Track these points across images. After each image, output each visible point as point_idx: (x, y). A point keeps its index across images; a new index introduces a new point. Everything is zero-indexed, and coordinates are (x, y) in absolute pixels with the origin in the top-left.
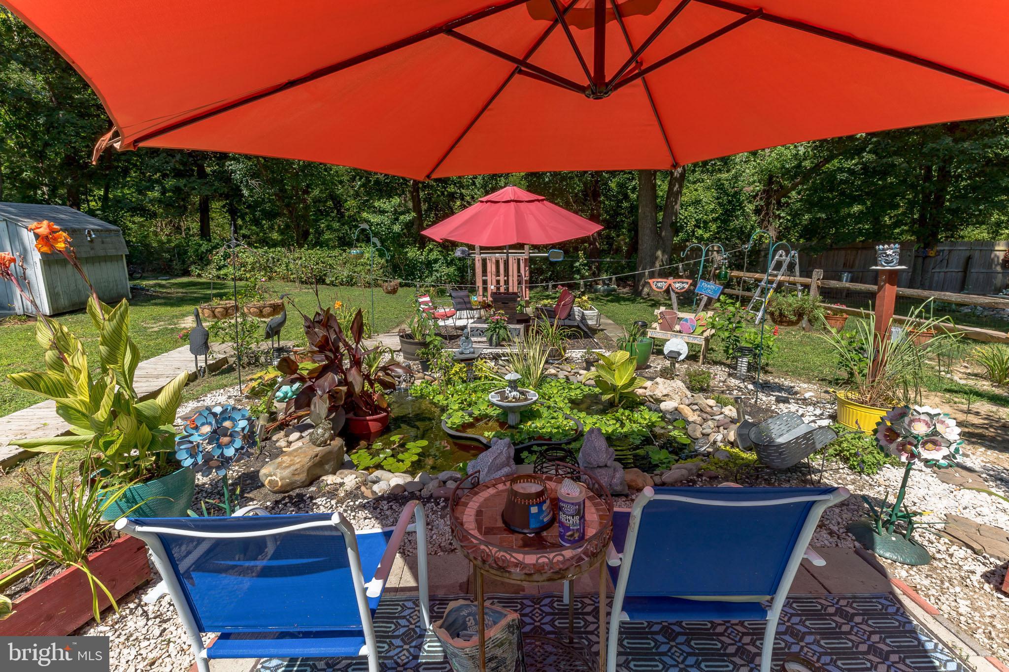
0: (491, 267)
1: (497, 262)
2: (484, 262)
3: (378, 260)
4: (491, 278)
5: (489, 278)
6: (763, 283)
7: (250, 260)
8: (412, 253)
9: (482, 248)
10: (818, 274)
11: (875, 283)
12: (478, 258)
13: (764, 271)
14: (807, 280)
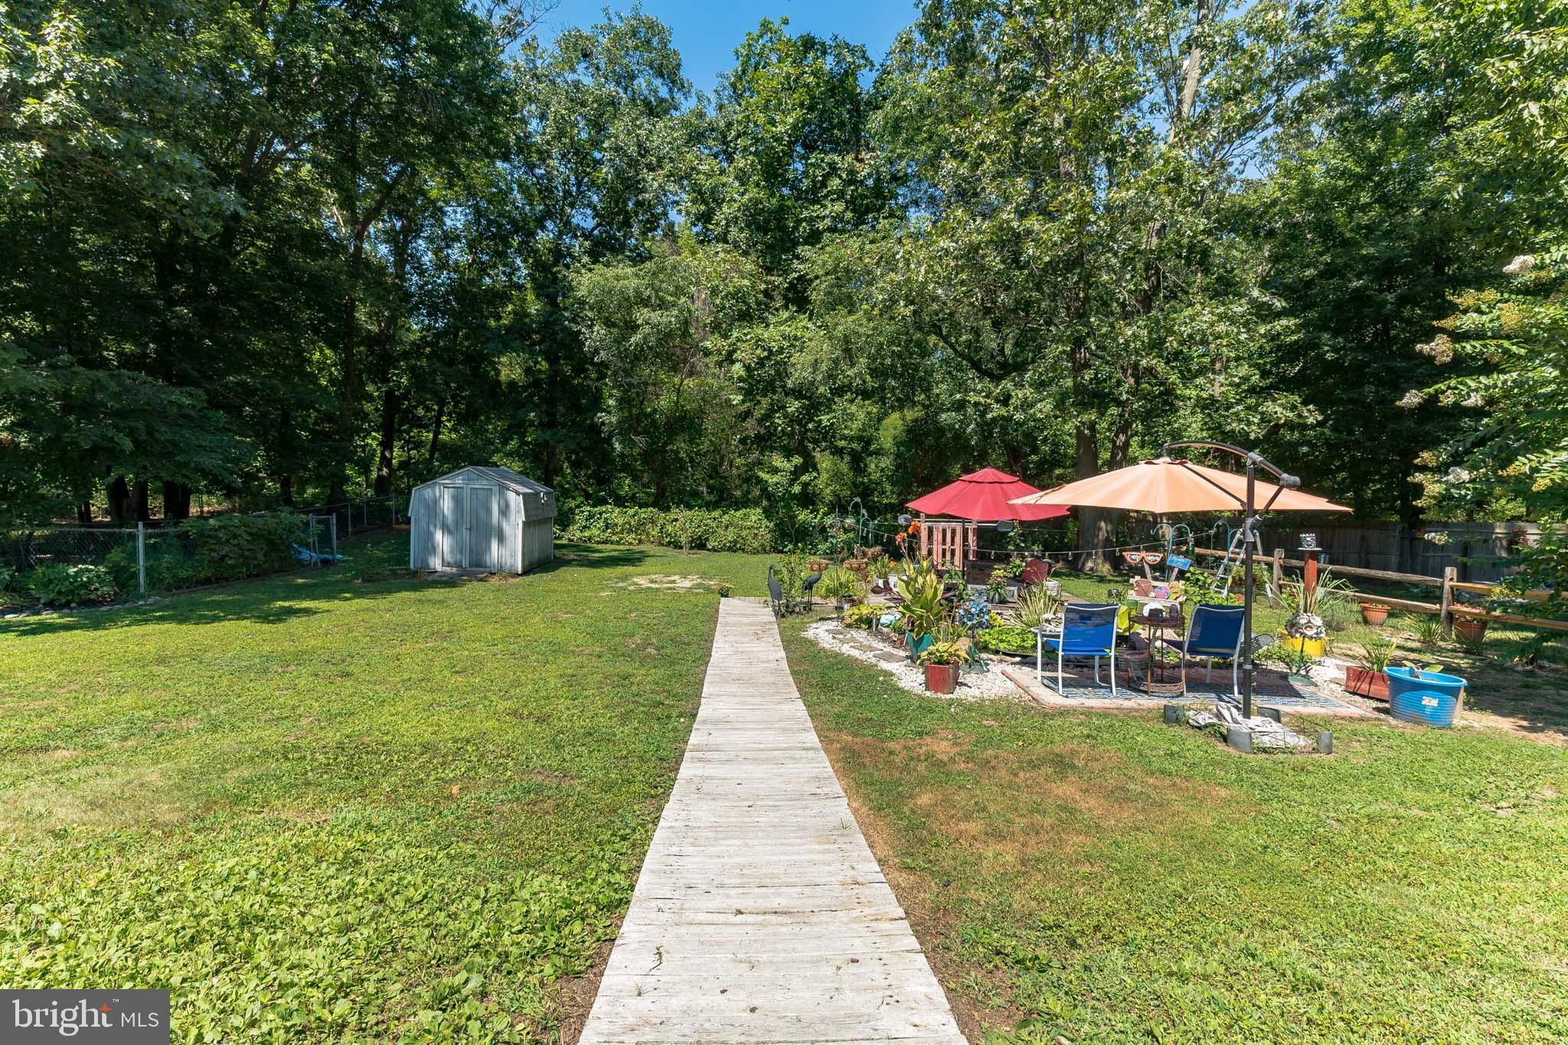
0: (937, 536)
1: (944, 531)
2: (930, 530)
3: (765, 522)
4: (937, 548)
5: (935, 547)
6: (1225, 561)
7: (620, 521)
8: (803, 515)
9: (928, 516)
10: (1279, 553)
11: (1302, 559)
12: (924, 527)
13: (1225, 549)
14: (1270, 559)
